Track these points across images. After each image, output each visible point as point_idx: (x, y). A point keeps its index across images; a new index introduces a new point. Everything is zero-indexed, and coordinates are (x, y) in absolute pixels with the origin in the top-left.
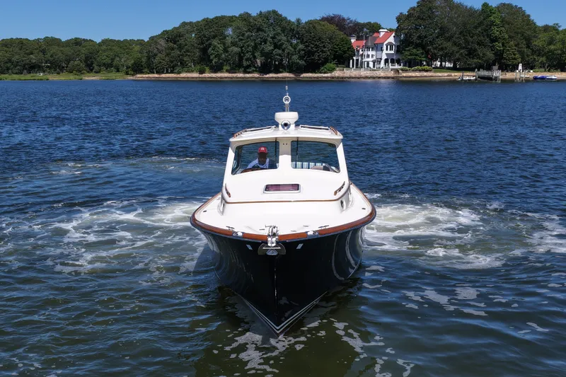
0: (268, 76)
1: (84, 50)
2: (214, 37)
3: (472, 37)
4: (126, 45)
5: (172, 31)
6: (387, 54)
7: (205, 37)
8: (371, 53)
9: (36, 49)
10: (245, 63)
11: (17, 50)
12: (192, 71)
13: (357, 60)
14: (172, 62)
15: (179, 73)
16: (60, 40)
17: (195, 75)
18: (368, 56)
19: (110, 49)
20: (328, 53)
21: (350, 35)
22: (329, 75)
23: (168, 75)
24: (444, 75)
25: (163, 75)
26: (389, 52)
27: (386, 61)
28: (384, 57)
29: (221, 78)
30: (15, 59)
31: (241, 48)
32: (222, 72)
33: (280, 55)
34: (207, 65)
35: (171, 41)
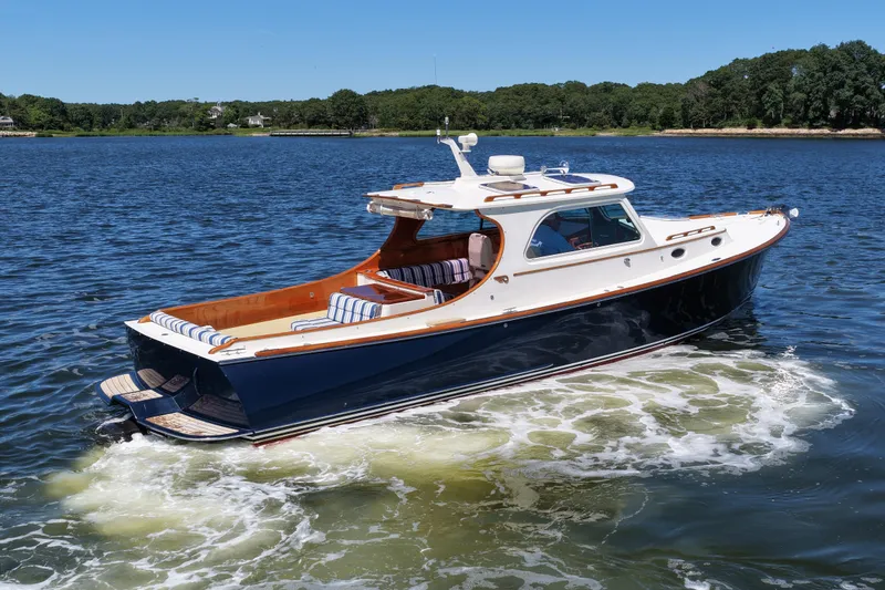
0: (842, 132)
1: (612, 99)
2: (772, 79)
4: (668, 91)
5: (718, 71)
7: (759, 79)
9: (553, 97)
10: (811, 115)
11: (530, 98)
12: (739, 126)
14: (712, 113)
15: (721, 128)
16: (585, 85)
17: (742, 130)
23: (705, 131)
25: (699, 131)
29: (776, 134)
30: (525, 110)
31: (808, 94)
32: (778, 127)
34: (758, 117)
35: (718, 85)
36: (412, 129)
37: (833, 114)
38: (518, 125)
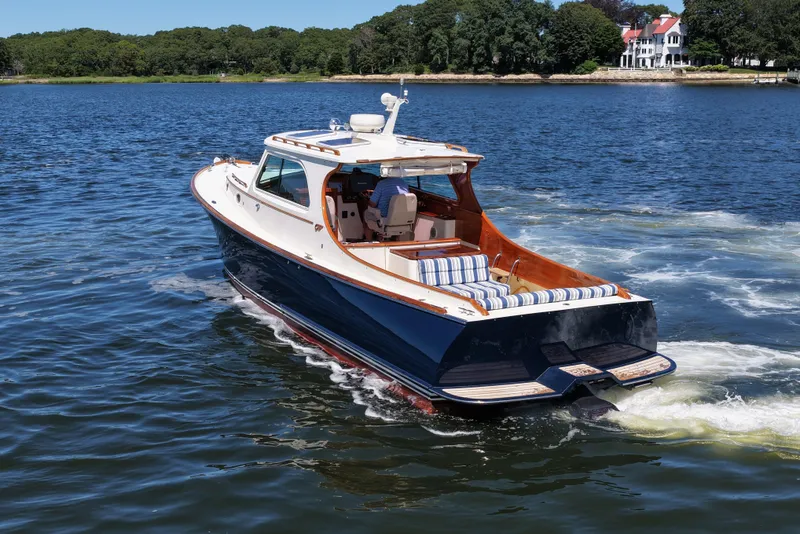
0: (505, 77)
1: (280, 44)
2: (436, 25)
3: (784, 25)
4: (336, 36)
5: (384, 17)
6: (669, 48)
7: (424, 25)
8: (647, 46)
9: (218, 41)
11: (193, 43)
12: (406, 71)
13: (630, 57)
14: (380, 58)
15: (390, 73)
16: (248, 29)
17: (410, 76)
18: (644, 51)
19: (314, 42)
20: (588, 47)
21: (622, 22)
22: (587, 76)
24: (744, 77)
25: (368, 77)
26: (672, 45)
27: (669, 57)
28: (666, 52)
29: (444, 80)
30: (189, 55)
31: (471, 40)
32: (445, 73)
33: (522, 49)
34: (426, 63)
35: (383, 30)
36: (63, 75)
37: (496, 59)
38: (182, 71)
